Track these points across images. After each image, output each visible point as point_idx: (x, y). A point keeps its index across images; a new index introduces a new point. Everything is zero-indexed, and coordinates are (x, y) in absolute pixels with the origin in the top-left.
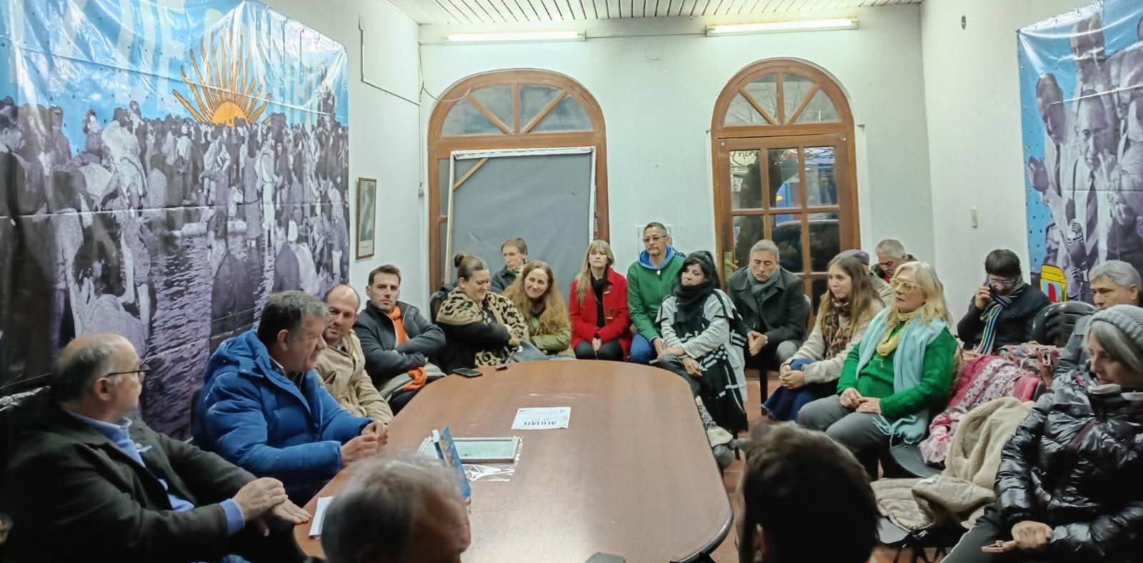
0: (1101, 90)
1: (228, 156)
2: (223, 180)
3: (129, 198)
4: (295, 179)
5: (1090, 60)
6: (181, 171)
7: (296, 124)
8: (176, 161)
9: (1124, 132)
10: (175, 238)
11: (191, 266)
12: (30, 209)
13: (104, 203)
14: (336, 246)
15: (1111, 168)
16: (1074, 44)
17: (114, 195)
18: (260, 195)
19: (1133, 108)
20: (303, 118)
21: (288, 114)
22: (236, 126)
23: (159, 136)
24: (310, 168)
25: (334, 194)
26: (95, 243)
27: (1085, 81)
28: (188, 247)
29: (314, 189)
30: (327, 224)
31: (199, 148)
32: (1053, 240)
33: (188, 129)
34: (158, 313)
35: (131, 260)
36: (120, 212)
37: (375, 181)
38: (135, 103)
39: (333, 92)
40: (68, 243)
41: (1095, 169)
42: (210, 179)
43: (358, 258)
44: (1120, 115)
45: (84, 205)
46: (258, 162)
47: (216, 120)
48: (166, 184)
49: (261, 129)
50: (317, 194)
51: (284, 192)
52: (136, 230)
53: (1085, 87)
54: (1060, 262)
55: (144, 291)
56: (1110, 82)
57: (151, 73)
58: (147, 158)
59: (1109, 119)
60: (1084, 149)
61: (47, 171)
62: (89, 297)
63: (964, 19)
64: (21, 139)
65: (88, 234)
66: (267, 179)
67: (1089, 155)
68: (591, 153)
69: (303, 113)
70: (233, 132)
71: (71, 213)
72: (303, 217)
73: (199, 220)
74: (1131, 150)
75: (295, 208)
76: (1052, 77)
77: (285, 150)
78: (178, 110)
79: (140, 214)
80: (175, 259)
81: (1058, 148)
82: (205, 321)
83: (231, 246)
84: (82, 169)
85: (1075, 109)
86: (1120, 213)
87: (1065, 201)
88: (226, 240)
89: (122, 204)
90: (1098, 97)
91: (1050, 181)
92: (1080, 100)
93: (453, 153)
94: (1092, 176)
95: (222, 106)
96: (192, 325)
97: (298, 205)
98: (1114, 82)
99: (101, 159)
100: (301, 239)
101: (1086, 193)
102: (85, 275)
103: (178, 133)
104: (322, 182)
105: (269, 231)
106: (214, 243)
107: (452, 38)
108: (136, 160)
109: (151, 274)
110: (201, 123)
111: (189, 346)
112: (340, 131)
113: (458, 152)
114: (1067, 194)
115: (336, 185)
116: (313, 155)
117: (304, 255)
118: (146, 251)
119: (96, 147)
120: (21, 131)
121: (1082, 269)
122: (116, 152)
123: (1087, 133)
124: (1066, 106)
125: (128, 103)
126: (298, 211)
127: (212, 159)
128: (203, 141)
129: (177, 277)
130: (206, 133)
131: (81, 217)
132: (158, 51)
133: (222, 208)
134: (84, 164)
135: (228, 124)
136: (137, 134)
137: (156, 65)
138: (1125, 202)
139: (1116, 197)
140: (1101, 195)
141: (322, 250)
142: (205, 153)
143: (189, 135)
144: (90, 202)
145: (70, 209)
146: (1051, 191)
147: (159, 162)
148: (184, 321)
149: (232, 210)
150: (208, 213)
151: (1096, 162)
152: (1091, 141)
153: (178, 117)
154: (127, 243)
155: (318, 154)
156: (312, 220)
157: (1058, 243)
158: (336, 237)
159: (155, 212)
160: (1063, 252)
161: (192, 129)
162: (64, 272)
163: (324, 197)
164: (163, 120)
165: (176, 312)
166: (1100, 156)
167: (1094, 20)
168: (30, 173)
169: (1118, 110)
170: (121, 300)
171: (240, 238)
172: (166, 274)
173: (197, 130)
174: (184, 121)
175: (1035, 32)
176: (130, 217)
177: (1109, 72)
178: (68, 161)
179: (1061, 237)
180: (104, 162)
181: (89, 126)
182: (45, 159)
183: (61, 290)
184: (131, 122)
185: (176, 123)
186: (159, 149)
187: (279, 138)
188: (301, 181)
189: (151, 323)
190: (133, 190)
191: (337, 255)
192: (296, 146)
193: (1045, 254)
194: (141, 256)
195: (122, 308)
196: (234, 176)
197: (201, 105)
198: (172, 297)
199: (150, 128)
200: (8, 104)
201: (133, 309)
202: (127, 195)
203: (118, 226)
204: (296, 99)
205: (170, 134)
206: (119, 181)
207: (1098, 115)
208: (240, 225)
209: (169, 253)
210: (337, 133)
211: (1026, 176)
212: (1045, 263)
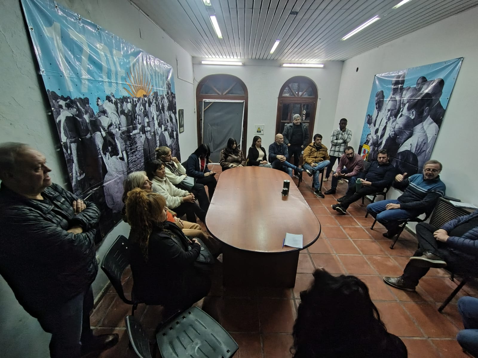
0: (398, 98)
1: (143, 108)
2: (142, 116)
3: (116, 125)
4: (162, 112)
5: (397, 88)
6: (130, 114)
7: (161, 94)
8: (128, 111)
9: (401, 112)
10: (131, 136)
11: (136, 143)
12: (84, 134)
13: (108, 128)
14: (174, 130)
15: (393, 121)
16: (394, 82)
17: (111, 125)
18: (153, 118)
19: (407, 105)
20: (163, 92)
21: (158, 92)
22: (144, 97)
23: (122, 104)
24: (166, 108)
25: (173, 115)
26: (107, 141)
27: (393, 94)
28: (135, 137)
29: (167, 114)
30: (171, 124)
31: (134, 106)
32: (369, 138)
33: (130, 100)
34: (130, 158)
35: (120, 144)
36: (114, 130)
37: (183, 110)
38: (112, 93)
39: (170, 82)
40: (99, 142)
41: (388, 121)
42: (139, 116)
43: (180, 133)
44: (401, 107)
45: (102, 130)
46: (152, 108)
47: (138, 96)
48: (126, 119)
49: (151, 97)
50: (168, 116)
51: (160, 117)
52: (119, 135)
53: (393, 96)
54: (369, 144)
55: (124, 153)
56: (401, 96)
57: (115, 82)
58: (119, 112)
59: (397, 107)
60: (386, 115)
61: (88, 121)
62: (109, 158)
63: (358, 69)
64: (76, 111)
65: (105, 138)
66: (155, 113)
67: (387, 117)
68: (244, 102)
69: (162, 91)
70: (143, 99)
71: (98, 133)
72: (165, 123)
73: (137, 129)
74: (402, 118)
75: (163, 121)
76: (382, 92)
77: (159, 103)
78: (126, 94)
79: (120, 130)
80: (132, 142)
81: (378, 113)
82: (142, 158)
83: (147, 135)
84: (99, 118)
85: (387, 102)
86: (392, 134)
87: (376, 128)
88: (145, 133)
89: (114, 128)
90: (396, 100)
91: (373, 121)
92: (390, 100)
93: (204, 100)
94: (387, 123)
95: (139, 91)
96: (139, 160)
97: (164, 120)
98: (403, 96)
99: (105, 114)
100: (165, 130)
101: (383, 127)
102: (106, 152)
103: (127, 102)
104: (169, 112)
105: (157, 129)
106: (142, 135)
107: (203, 62)
108: (115, 113)
109: (126, 148)
110: (134, 98)
111: (139, 166)
112: (173, 95)
113: (205, 100)
114: (377, 126)
115: (173, 113)
116: (166, 103)
117: (166, 134)
118: (123, 141)
119: (102, 110)
120: (76, 108)
121: (376, 147)
122: (109, 111)
123: (389, 110)
124: (384, 101)
125: (110, 94)
126: (164, 122)
127: (138, 109)
128: (135, 103)
129: (133, 147)
130: (136, 101)
131: (102, 134)
132: (116, 74)
133: (143, 124)
134: (99, 116)
135: (142, 97)
136: (114, 104)
137: (117, 79)
138: (395, 132)
139: (392, 130)
140: (388, 128)
141: (171, 132)
142: (136, 107)
143: (130, 102)
144: (104, 129)
145: (98, 132)
146: (372, 125)
147: (123, 112)
148: (137, 159)
149: (146, 125)
150: (139, 126)
151: (389, 119)
152: (389, 113)
153: (126, 97)
154: (117, 139)
155: (168, 103)
156: (168, 124)
157: (370, 139)
158: (174, 128)
159: (124, 128)
160: (371, 142)
161: (131, 100)
162: (100, 152)
163: (171, 117)
164: (122, 98)
165: (134, 157)
166: (391, 118)
167: (403, 75)
168: (82, 122)
169: (402, 105)
170: (118, 157)
171: (149, 132)
172: (130, 147)
173: (133, 100)
174: (128, 98)
175: (381, 76)
176: (117, 131)
177: (402, 93)
178: (94, 116)
179: (371, 138)
180: (106, 115)
181: (98, 103)
182: (86, 117)
183: (100, 158)
184: (112, 100)
185: (126, 99)
186: (122, 108)
187: (157, 100)
188: (164, 112)
189: (128, 161)
190: (117, 123)
191: (175, 133)
192: (162, 102)
193: (365, 141)
194: (122, 143)
195: (119, 159)
196: (145, 114)
197: (133, 91)
198: (133, 153)
199: (118, 101)
200: (68, 99)
201: (122, 159)
202: (115, 125)
203: (114, 135)
204: (160, 86)
205: (125, 102)
206: (111, 120)
207: (395, 106)
208: (149, 129)
209: (130, 141)
210: (172, 96)
211: (366, 119)
212: (365, 143)
